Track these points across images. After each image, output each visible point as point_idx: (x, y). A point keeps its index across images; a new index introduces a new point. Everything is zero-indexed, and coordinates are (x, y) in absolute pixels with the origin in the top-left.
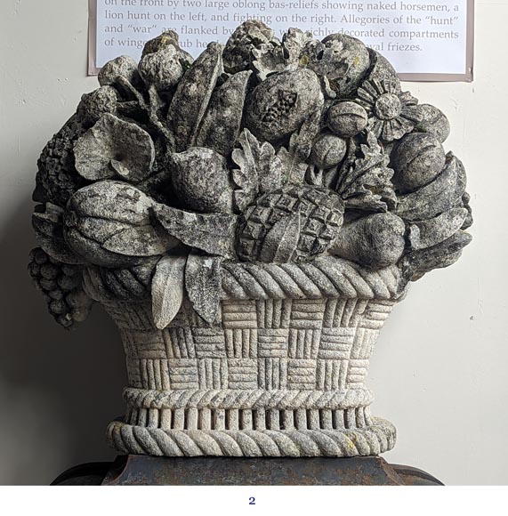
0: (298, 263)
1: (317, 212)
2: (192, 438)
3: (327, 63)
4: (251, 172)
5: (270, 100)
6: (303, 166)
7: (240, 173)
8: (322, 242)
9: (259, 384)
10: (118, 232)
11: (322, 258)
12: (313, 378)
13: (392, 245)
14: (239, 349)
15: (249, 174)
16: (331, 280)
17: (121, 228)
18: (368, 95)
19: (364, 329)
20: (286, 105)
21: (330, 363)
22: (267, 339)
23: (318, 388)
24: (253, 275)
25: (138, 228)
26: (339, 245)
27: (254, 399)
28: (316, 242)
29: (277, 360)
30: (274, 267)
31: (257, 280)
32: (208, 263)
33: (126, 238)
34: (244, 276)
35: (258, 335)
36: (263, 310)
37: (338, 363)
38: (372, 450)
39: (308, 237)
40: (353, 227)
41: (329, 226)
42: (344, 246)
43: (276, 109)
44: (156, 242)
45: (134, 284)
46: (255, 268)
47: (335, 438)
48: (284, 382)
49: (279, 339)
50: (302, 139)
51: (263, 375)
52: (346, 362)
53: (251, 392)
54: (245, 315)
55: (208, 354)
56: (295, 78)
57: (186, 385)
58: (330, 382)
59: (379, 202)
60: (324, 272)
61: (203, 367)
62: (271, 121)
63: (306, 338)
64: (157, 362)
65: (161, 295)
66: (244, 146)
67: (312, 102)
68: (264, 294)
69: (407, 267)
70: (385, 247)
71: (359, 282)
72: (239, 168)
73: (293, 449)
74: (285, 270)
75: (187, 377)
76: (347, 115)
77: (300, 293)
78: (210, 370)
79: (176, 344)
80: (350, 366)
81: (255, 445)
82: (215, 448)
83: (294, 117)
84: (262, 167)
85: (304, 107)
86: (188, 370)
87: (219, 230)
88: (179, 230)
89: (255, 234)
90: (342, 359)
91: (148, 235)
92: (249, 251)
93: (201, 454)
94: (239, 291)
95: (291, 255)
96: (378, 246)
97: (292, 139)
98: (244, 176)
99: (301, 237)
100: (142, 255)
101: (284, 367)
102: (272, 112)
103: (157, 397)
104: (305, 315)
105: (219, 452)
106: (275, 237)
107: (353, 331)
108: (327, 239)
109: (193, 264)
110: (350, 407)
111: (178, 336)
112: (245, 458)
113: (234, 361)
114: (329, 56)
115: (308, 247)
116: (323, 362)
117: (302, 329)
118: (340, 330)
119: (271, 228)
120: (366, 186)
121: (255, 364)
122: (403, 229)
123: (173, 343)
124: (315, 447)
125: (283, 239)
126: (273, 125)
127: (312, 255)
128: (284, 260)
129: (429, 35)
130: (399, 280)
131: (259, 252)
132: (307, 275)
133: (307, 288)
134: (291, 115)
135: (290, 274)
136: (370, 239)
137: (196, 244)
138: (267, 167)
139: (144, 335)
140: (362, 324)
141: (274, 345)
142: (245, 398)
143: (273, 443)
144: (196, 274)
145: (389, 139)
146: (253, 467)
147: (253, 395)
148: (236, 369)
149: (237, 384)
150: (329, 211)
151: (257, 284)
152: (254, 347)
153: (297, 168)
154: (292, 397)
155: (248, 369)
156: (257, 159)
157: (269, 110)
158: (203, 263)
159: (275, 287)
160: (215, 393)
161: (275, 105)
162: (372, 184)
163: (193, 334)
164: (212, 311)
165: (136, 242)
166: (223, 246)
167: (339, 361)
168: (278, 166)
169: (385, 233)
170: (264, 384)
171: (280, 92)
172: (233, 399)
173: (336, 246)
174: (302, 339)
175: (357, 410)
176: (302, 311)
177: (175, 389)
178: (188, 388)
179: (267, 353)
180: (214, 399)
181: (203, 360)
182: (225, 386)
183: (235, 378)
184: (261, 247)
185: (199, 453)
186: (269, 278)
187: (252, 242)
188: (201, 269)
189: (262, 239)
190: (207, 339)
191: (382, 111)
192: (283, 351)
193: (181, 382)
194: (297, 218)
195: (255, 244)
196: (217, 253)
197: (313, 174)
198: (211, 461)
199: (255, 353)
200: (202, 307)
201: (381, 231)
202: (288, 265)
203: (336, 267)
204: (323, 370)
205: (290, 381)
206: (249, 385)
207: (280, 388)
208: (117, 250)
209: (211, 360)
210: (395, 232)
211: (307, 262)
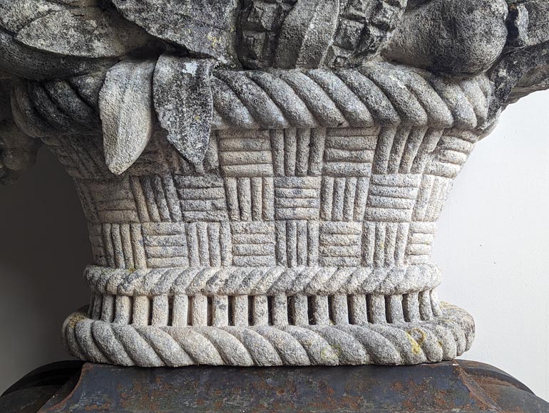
0: (335, 69)
2: (176, 339)
8: (374, 32)
9: (278, 259)
10: (40, 15)
11: (374, 63)
12: (357, 249)
13: (488, 34)
14: (247, 207)
16: (388, 95)
17: (46, 8)
19: (433, 177)
21: (382, 226)
22: (288, 192)
23: (364, 262)
24: (263, 88)
25: (76, 11)
26: (400, 42)
27: (270, 281)
28: (365, 32)
29: (303, 223)
30: (298, 75)
31: (271, 97)
32: (191, 67)
33: (54, 25)
34: (250, 90)
35: (275, 186)
36: (281, 146)
37: (394, 227)
38: (445, 353)
39: (352, 23)
40: (423, 11)
41: (386, 5)
42: (409, 42)
44: (107, 35)
45: (75, 103)
46: (266, 77)
47: (392, 338)
48: (315, 255)
49: (306, 192)
51: (283, 245)
52: (406, 226)
53: (265, 270)
54: (254, 155)
55: (201, 215)
57: (168, 261)
58: (382, 256)
60: (376, 83)
61: (194, 234)
63: (346, 190)
64: (126, 228)
65: (116, 119)
68: (281, 119)
69: (502, 78)
70: (478, 38)
71: (432, 98)
73: (328, 354)
74: (315, 79)
75: (170, 250)
77: (338, 116)
78: (205, 238)
79: (151, 200)
80: (412, 232)
81: (272, 349)
82: (211, 354)
86: (172, 238)
87: (209, 16)
88: (140, 11)
89: (266, 22)
90: (400, 221)
91: (94, 23)
92: (258, 50)
93: (191, 363)
94: (243, 114)
95: (325, 53)
96: (465, 35)
99: (340, 24)
100: (84, 54)
101: (315, 234)
103: (127, 279)
104: (345, 154)
105: (217, 360)
106: (299, 23)
107: (417, 179)
108: (384, 27)
109: (165, 68)
110: (412, 291)
111: (154, 188)
112: (257, 368)
113: (239, 226)
115: (353, 40)
116: (372, 226)
117: (341, 176)
118: (399, 178)
119: (292, 9)
121: (271, 229)
122: (506, 9)
123: (147, 200)
124: (362, 352)
125: (312, 26)
127: (357, 56)
128: (313, 64)
130: (490, 98)
131: (273, 52)
132: (351, 87)
133: (350, 108)
135: (323, 86)
136: (453, 26)
137: (169, 35)
139: (103, 187)
140: (431, 168)
141: (299, 202)
142: (257, 279)
143: (299, 346)
144: (170, 84)
146: (269, 380)
147: (270, 274)
148: (243, 237)
149: (245, 259)
151: (270, 102)
152: (270, 205)
154: (326, 277)
155: (260, 237)
158: (183, 67)
159: (299, 107)
160: (213, 272)
163: (176, 185)
164: (200, 145)
165: (72, 32)
166: (217, 42)
167: (396, 224)
169: (478, 14)
170: (285, 258)
172: (239, 281)
173: (394, 45)
174: (341, 192)
175: (421, 294)
176: (342, 148)
177: (154, 267)
178: (173, 265)
179: (289, 213)
180: (211, 281)
181: (193, 225)
182: (228, 261)
183: (242, 250)
184: (276, 43)
185: (186, 361)
186: (290, 92)
187: (261, 36)
188: (178, 77)
189: (278, 28)
190: (198, 192)
192: (312, 211)
193: (161, 256)
195: (267, 38)
196: (206, 51)
198: (206, 373)
199: (270, 213)
200: (182, 138)
201: (470, 11)
202: (319, 72)
203: (396, 75)
204: (372, 237)
205: (323, 254)
206: (262, 259)
207: (308, 264)
208: (41, 44)
209: (205, 225)
210: (494, 13)
211: (349, 66)
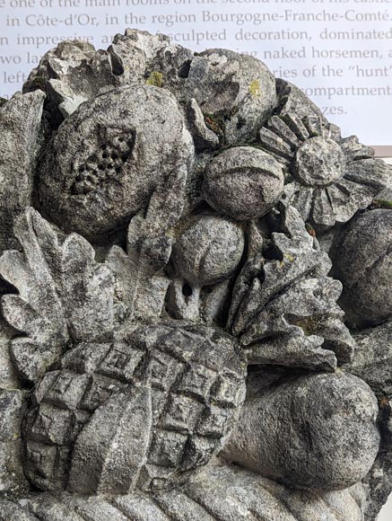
0: (153, 494)
1: (187, 380)
3: (198, 85)
4: (46, 299)
5: (82, 148)
6: (161, 283)
7: (19, 302)
8: (201, 445)
11: (206, 476)
13: (354, 446)
15: (42, 302)
18: (280, 140)
20: (114, 157)
26: (240, 444)
28: (189, 445)
30: (100, 506)
39: (171, 436)
40: (268, 403)
41: (215, 410)
42: (252, 446)
43: (94, 166)
46: (55, 511)
50: (152, 227)
56: (131, 99)
59: (320, 351)
60: (209, 511)
62: (86, 191)
66: (25, 244)
67: (168, 148)
69: (379, 479)
70: (341, 452)
72: (16, 291)
74: (124, 511)
76: (241, 170)
83: (133, 182)
84: (69, 288)
85: (152, 159)
89: (55, 434)
92: (47, 469)
95: (135, 478)
96: (324, 449)
97: (132, 229)
98: (29, 307)
99: (154, 438)
102: (87, 173)
106: (97, 441)
108: (213, 437)
114: (202, 71)
115: (173, 458)
119: (87, 422)
120: (291, 318)
122: (375, 407)
125: (115, 445)
126: (92, 200)
127: (181, 473)
128: (122, 489)
129: (356, 91)
130: (365, 505)
131: (67, 472)
134: (126, 178)
136: (307, 433)
138: (81, 288)
145: (328, 222)
150: (214, 375)
153: (147, 288)
156: (56, 271)
157: (81, 169)
161: (93, 158)
162: (303, 312)
168: (106, 283)
169: (338, 419)
171: (100, 130)
173: (232, 446)
184: (68, 462)
187: (50, 452)
189: (71, 444)
191: (310, 169)
194: (144, 395)
195: (57, 455)
197: (180, 297)
201: (328, 414)
202: (129, 501)
203: (236, 495)
210: (359, 416)
211: (172, 486)
